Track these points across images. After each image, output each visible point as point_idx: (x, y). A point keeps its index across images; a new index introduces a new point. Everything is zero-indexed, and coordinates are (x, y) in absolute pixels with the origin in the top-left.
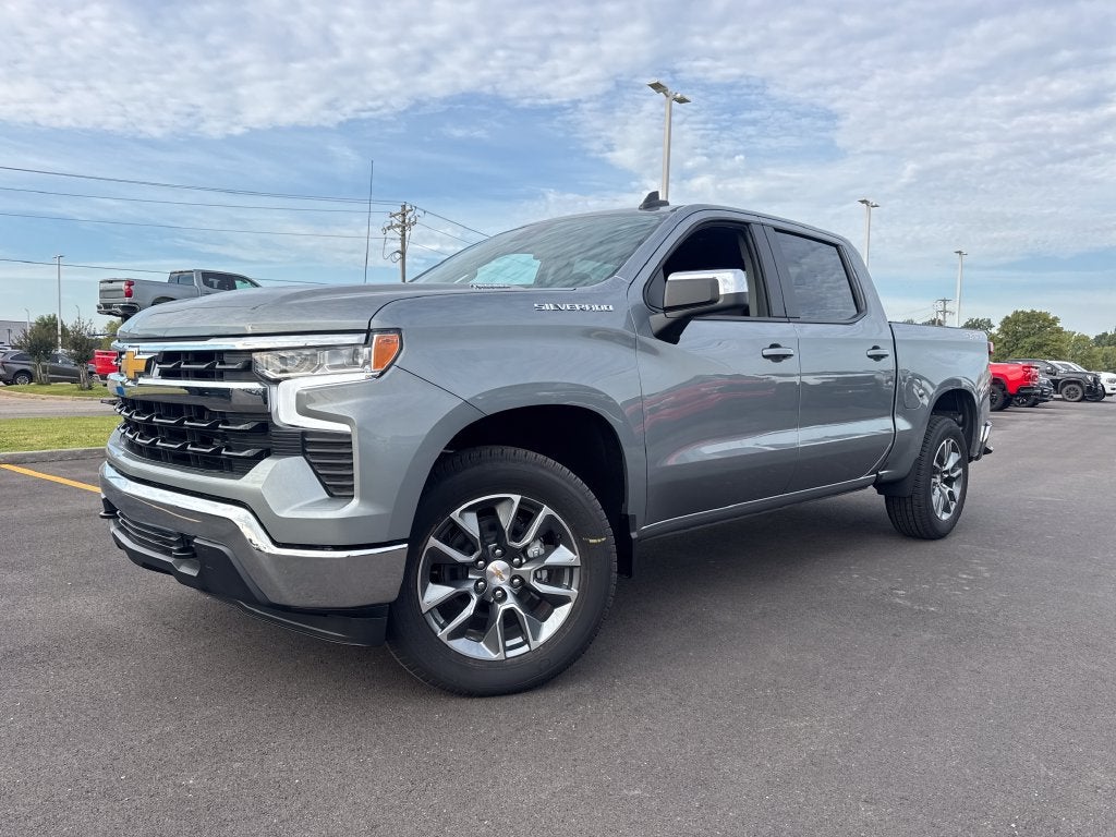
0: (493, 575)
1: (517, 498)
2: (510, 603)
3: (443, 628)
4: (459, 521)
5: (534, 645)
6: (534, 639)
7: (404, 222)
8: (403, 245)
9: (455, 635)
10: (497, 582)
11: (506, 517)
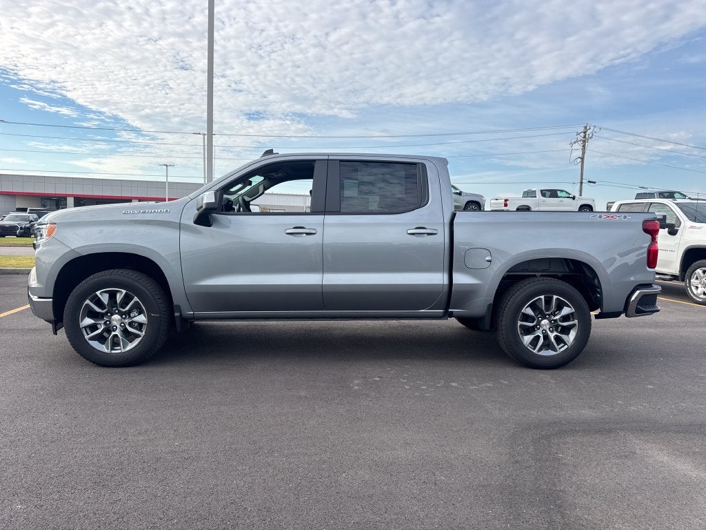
0: (113, 320)
1: (124, 291)
2: (117, 332)
3: (88, 334)
4: (100, 296)
5: (123, 351)
6: (124, 348)
7: (585, 137)
8: (584, 153)
9: (92, 339)
10: (114, 323)
11: (119, 297)
